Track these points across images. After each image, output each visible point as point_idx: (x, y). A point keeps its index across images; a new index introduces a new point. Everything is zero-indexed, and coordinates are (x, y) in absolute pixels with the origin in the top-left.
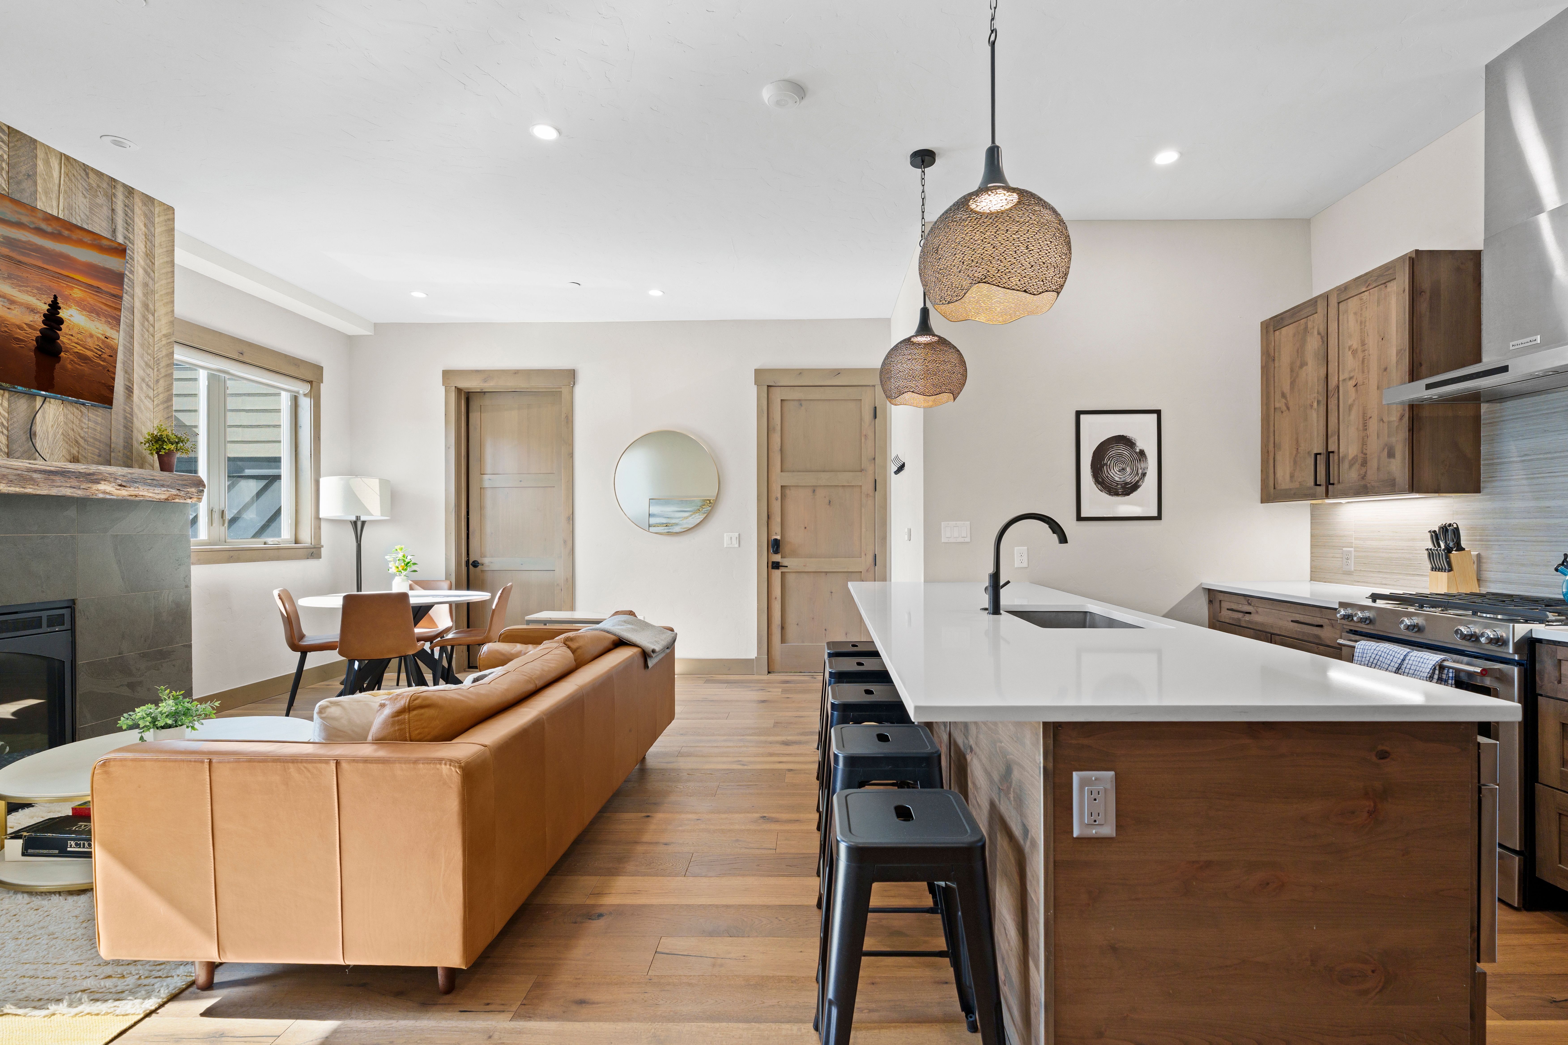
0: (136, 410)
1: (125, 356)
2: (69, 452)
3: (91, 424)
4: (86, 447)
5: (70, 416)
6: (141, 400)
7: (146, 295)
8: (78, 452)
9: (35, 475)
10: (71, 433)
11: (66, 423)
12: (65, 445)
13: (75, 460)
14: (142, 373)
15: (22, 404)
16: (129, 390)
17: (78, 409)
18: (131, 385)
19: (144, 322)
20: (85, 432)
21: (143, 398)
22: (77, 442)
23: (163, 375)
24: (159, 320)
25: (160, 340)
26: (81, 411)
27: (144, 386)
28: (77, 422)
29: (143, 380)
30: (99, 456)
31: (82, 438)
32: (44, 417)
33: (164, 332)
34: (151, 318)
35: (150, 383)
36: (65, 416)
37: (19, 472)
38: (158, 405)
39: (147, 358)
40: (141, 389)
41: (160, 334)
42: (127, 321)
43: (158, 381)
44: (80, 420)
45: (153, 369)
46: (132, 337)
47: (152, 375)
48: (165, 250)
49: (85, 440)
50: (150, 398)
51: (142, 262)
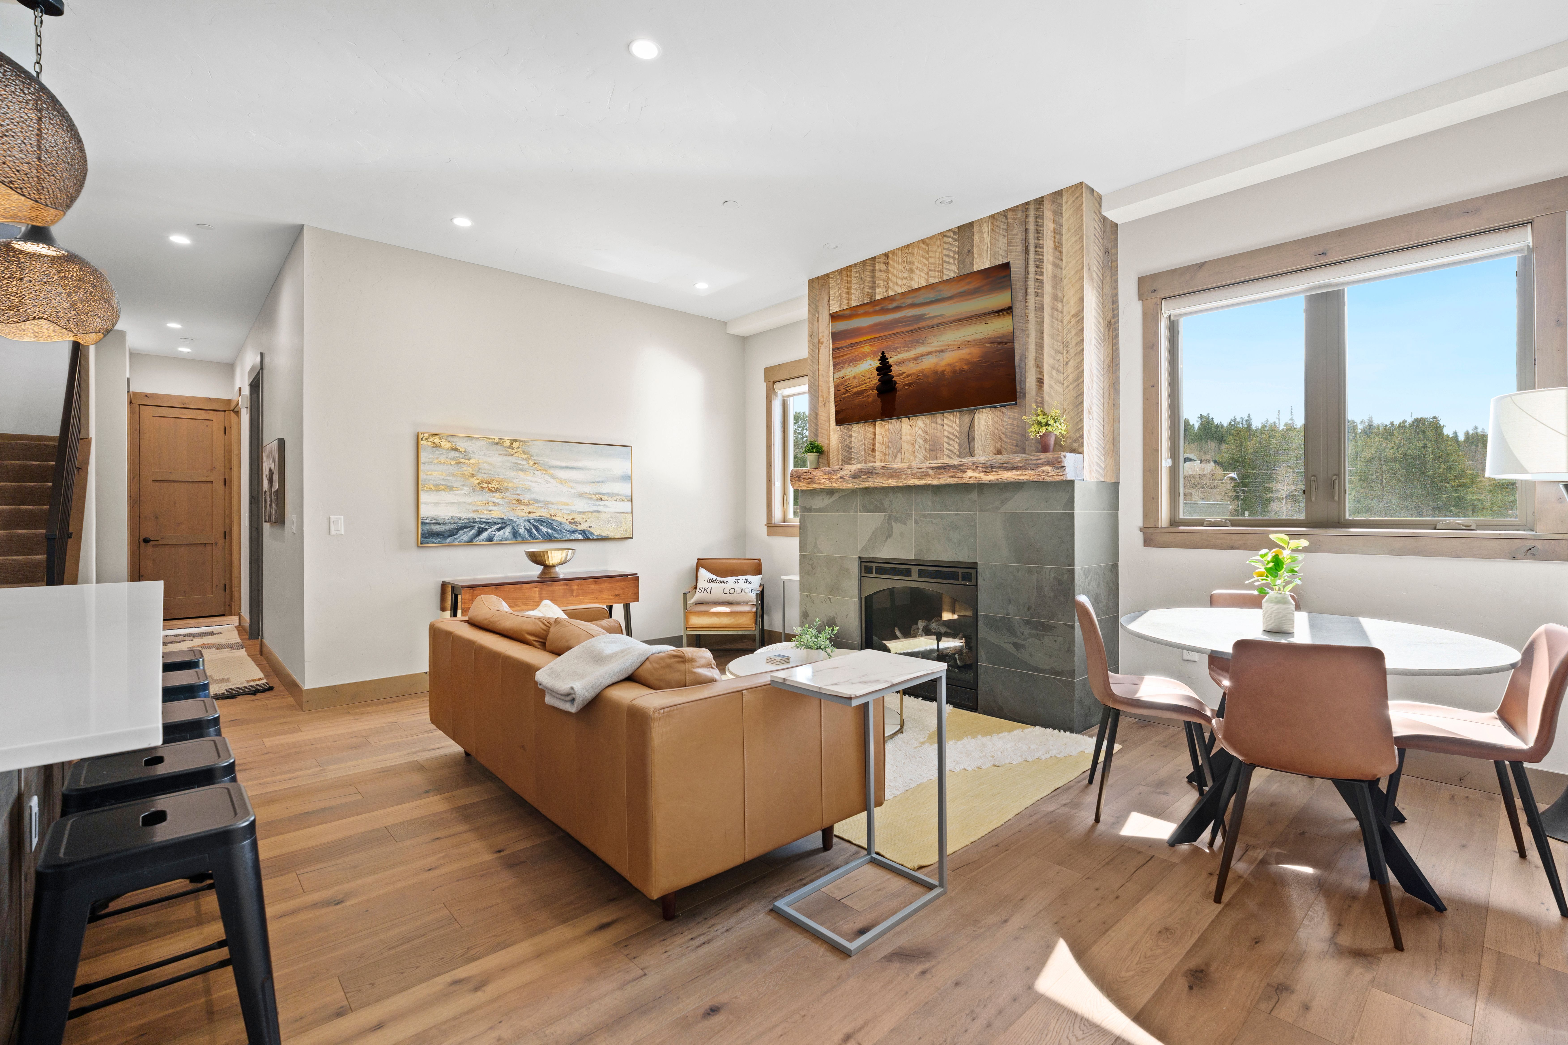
0: (1046, 398)
1: (1036, 352)
2: (995, 447)
3: (1010, 421)
4: (1007, 440)
5: (996, 419)
6: (1051, 387)
7: (1054, 287)
8: (1001, 446)
9: (930, 471)
10: (996, 431)
11: (993, 425)
12: (992, 442)
13: (999, 452)
14: (1052, 361)
15: (966, 419)
16: (1040, 381)
17: (1000, 411)
18: (1041, 377)
19: (1053, 313)
20: (1006, 429)
21: (1053, 385)
22: (1000, 438)
23: (1072, 354)
24: (1068, 303)
25: (1070, 322)
26: (1003, 413)
27: (1054, 373)
28: (999, 421)
29: (1053, 367)
30: (1017, 446)
31: (1003, 433)
32: (979, 425)
33: (1073, 312)
34: (1060, 305)
35: (1060, 368)
36: (993, 419)
37: (922, 470)
38: (1068, 387)
39: (1057, 345)
40: (1051, 376)
41: (1069, 316)
42: (1038, 320)
43: (1067, 363)
44: (1002, 420)
45: (1062, 354)
46: (1043, 333)
47: (1061, 360)
48: (1073, 230)
49: (1006, 435)
50: (1060, 382)
51: (1051, 258)
